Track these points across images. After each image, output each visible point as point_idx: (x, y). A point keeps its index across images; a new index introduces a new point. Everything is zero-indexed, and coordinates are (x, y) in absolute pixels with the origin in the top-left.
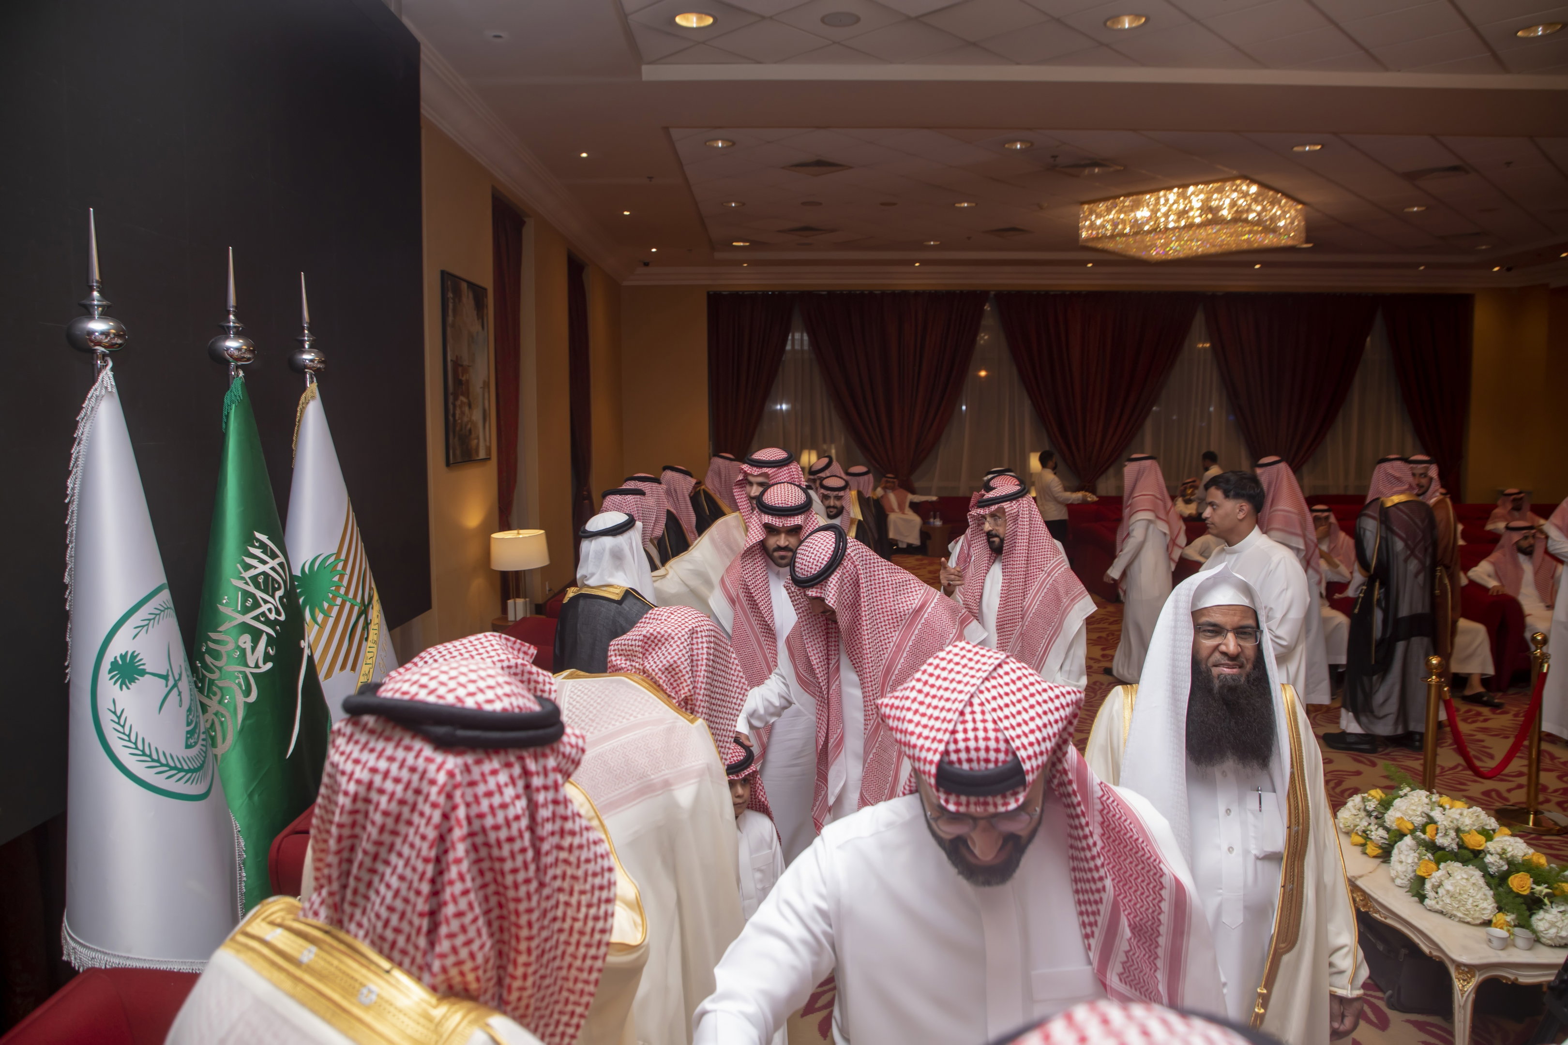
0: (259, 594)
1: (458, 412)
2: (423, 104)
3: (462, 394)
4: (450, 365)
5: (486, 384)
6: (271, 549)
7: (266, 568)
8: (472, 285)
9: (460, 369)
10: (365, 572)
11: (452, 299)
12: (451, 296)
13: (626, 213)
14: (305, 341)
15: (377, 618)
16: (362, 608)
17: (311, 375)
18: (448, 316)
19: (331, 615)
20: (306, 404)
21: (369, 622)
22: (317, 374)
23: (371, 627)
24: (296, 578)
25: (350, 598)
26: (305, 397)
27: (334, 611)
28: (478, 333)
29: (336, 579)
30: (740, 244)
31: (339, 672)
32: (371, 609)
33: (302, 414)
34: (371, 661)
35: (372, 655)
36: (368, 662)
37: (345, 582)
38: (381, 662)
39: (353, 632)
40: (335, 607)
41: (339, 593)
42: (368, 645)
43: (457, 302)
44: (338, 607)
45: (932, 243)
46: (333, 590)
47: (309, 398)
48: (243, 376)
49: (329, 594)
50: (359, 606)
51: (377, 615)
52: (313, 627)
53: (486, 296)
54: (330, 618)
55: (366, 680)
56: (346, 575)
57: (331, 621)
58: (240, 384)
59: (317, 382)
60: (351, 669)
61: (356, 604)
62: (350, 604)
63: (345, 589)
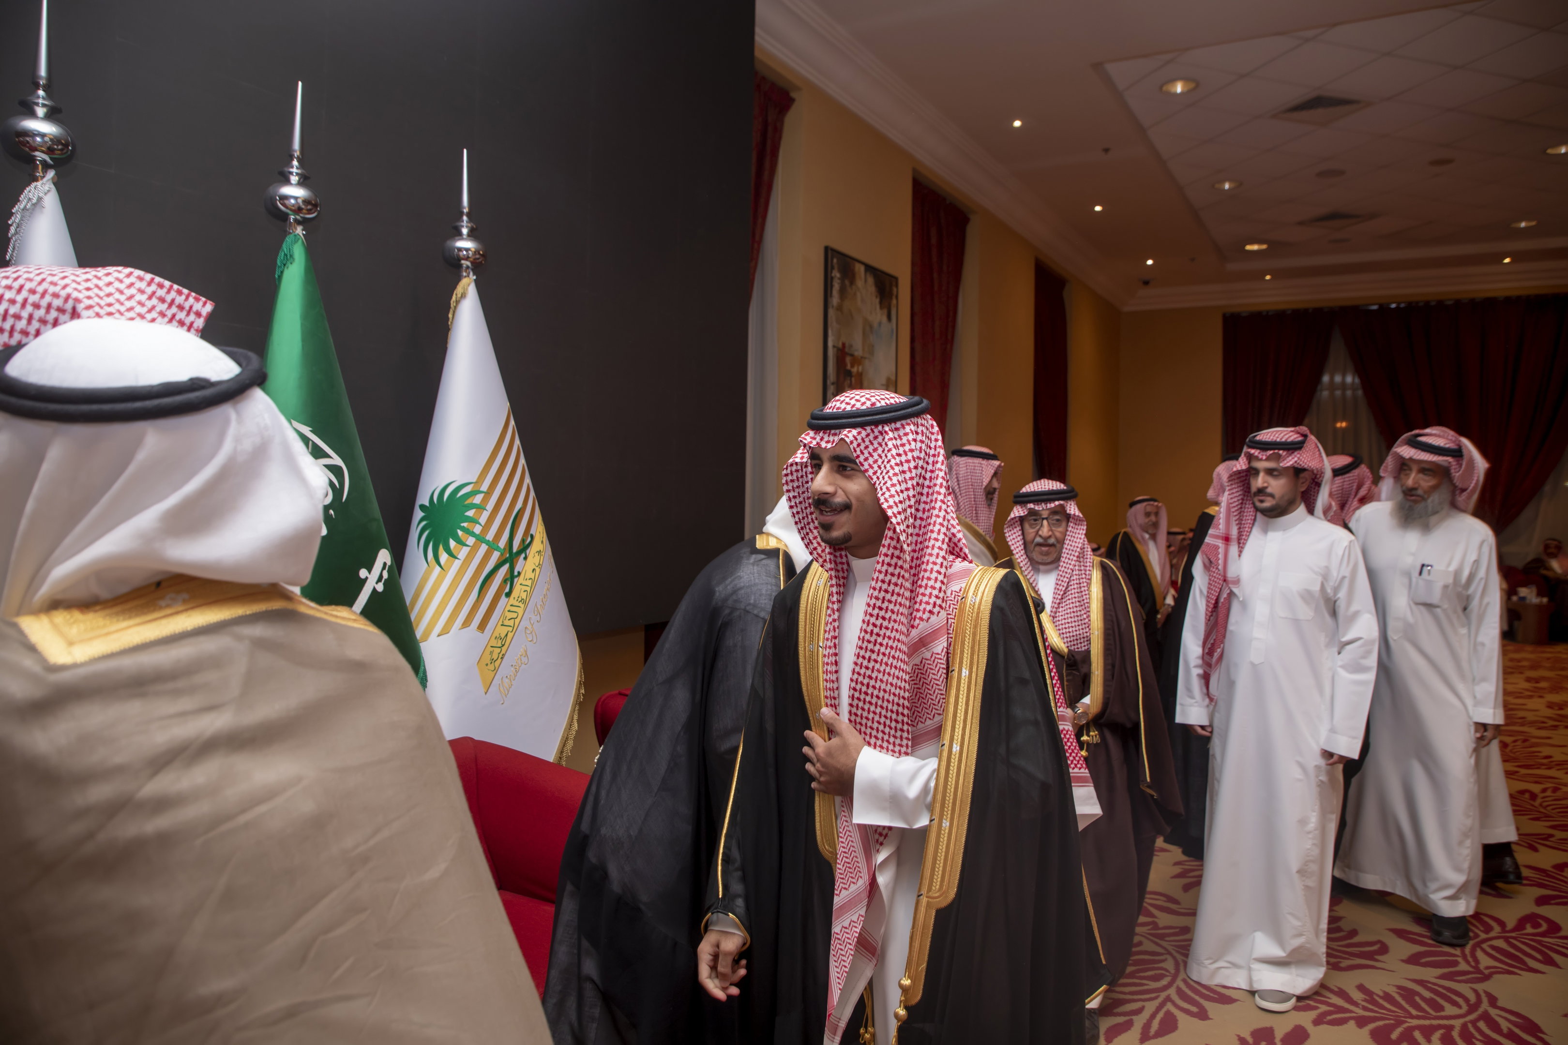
2: (758, 30)
4: (831, 352)
6: (313, 443)
8: (869, 268)
9: (848, 360)
10: (520, 513)
11: (839, 279)
12: (838, 275)
13: (1098, 208)
14: (463, 226)
15: (533, 572)
16: (508, 555)
17: (468, 267)
18: (831, 296)
19: (458, 557)
20: (458, 302)
21: (516, 573)
22: (477, 267)
23: (518, 582)
24: (422, 507)
25: (489, 541)
26: (456, 295)
27: (463, 552)
28: (880, 324)
29: (470, 513)
30: (1255, 247)
31: (460, 629)
32: (525, 558)
33: (453, 315)
34: (511, 623)
35: (514, 615)
36: (507, 623)
37: (483, 519)
38: (529, 627)
39: (486, 584)
40: (464, 548)
41: (473, 532)
42: (510, 603)
43: (847, 282)
44: (469, 548)
45: (1523, 225)
46: (464, 526)
47: (459, 296)
48: (303, 234)
49: (459, 531)
50: (503, 552)
51: (534, 570)
52: (434, 568)
53: (897, 286)
54: (457, 560)
55: (500, 645)
56: (485, 511)
57: (457, 564)
58: (296, 242)
59: (475, 277)
60: (478, 628)
61: (498, 549)
62: (487, 547)
63: (481, 527)
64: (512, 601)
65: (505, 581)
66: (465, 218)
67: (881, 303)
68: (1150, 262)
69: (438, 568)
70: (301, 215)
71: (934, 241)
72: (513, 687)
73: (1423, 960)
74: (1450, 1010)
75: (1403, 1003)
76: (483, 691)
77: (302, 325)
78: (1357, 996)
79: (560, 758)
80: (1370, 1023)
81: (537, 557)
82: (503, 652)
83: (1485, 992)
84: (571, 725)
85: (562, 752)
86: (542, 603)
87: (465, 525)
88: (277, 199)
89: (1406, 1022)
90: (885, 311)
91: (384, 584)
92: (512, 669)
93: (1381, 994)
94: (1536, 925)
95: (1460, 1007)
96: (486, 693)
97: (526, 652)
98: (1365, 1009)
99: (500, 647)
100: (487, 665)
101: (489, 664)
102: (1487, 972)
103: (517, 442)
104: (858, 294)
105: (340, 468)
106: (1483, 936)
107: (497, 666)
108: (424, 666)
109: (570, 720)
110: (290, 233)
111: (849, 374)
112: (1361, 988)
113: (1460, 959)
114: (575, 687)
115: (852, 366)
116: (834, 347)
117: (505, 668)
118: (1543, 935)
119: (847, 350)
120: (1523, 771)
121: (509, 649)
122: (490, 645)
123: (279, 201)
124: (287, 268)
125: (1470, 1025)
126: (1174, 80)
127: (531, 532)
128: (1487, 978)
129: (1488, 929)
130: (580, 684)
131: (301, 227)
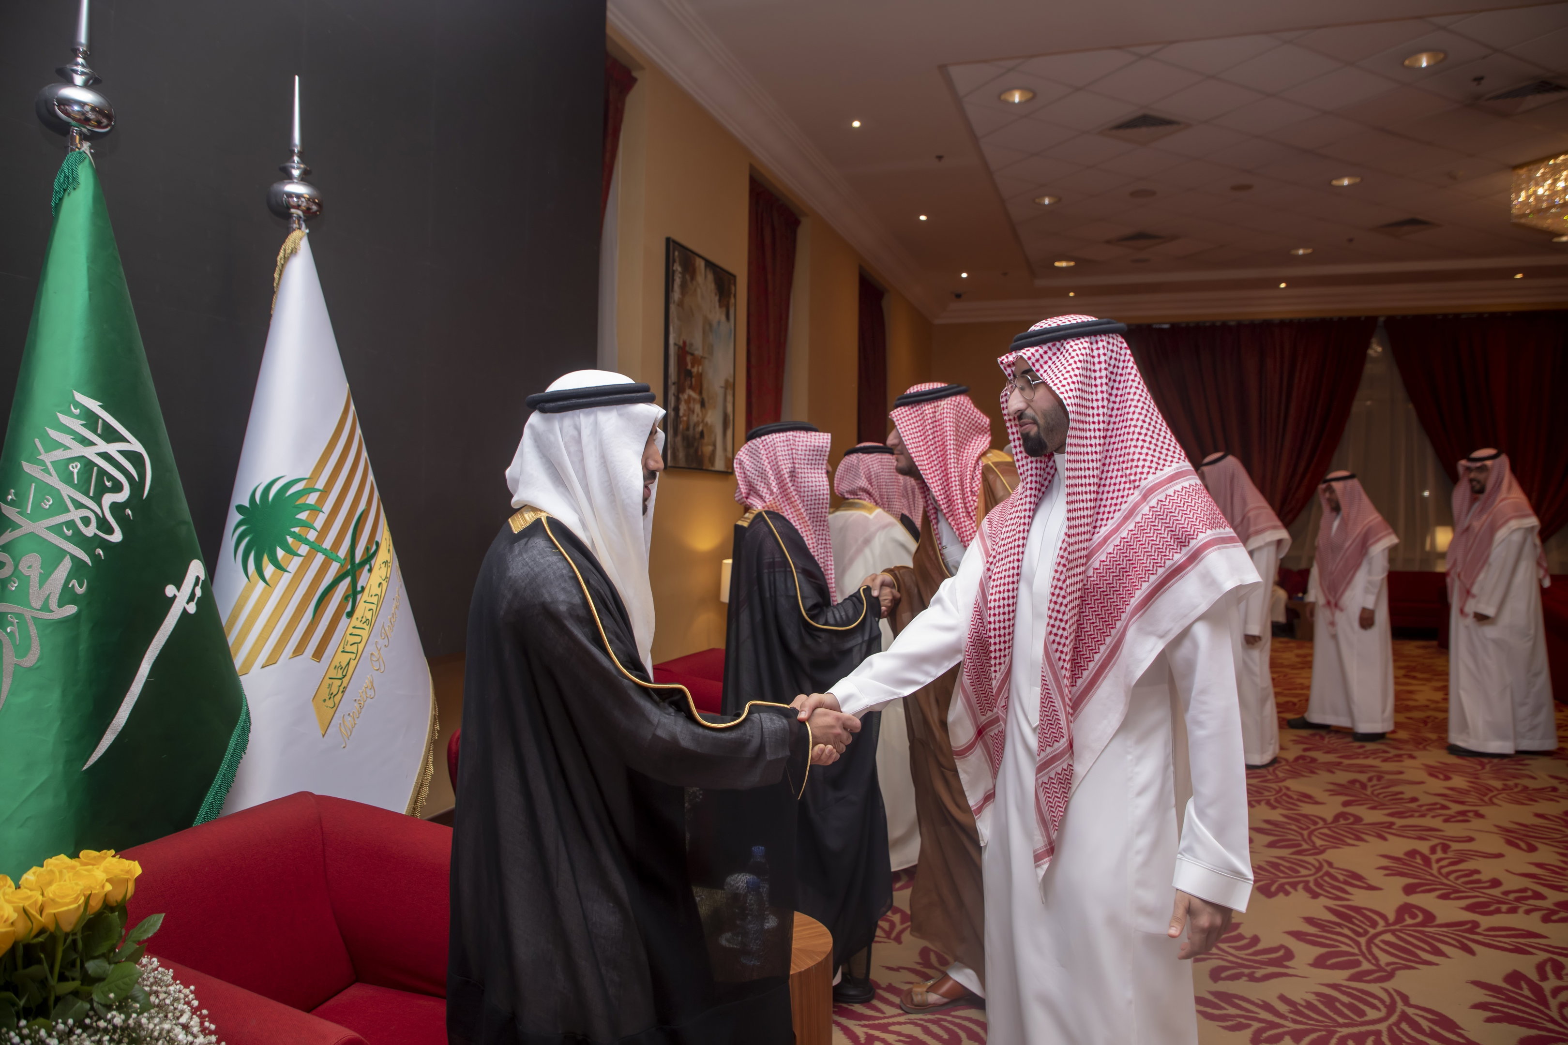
0: (67, 491)
1: (683, 408)
3: (691, 387)
4: (672, 350)
5: (729, 386)
6: (102, 420)
7: (90, 453)
8: (709, 264)
9: (689, 359)
10: (364, 515)
11: (680, 273)
12: (679, 269)
13: (923, 218)
14: (294, 168)
15: (379, 587)
16: (349, 567)
17: (299, 218)
18: (673, 291)
19: (288, 569)
20: (286, 259)
21: (359, 589)
22: (310, 217)
23: (362, 598)
24: (240, 509)
25: (326, 549)
26: (285, 250)
27: (294, 564)
28: (719, 323)
29: (303, 516)
30: (1063, 264)
31: (290, 658)
32: (370, 570)
33: (280, 275)
34: (354, 648)
35: (358, 639)
36: (348, 649)
37: (319, 523)
38: (376, 654)
39: (324, 601)
40: (296, 558)
41: (306, 539)
42: (352, 625)
43: (688, 277)
44: (301, 559)
45: (1301, 252)
46: (294, 532)
47: (289, 251)
48: (91, 153)
49: (288, 537)
50: (343, 562)
51: (380, 584)
52: (256, 584)
53: (735, 284)
54: (286, 573)
55: (340, 676)
56: (321, 513)
57: (286, 578)
58: (82, 161)
59: (307, 231)
60: (314, 656)
61: (337, 559)
62: (324, 556)
63: (317, 533)
64: (354, 622)
65: (346, 598)
66: (296, 159)
67: (720, 301)
68: (964, 275)
69: (261, 584)
70: (89, 127)
71: (768, 241)
72: (356, 726)
73: (1329, 962)
74: (1372, 1014)
75: (1327, 1011)
76: (321, 732)
77: (89, 269)
78: (1283, 1008)
79: (414, 809)
80: (1304, 1037)
81: (384, 569)
82: (344, 684)
83: (1396, 991)
84: (425, 769)
85: (416, 802)
86: (390, 624)
87: (297, 530)
88: (55, 104)
89: (1337, 1032)
90: (724, 309)
91: (197, 604)
92: (356, 705)
93: (1304, 1003)
94: (1413, 916)
95: (1379, 1009)
96: (324, 736)
97: (372, 683)
98: (1295, 1021)
99: (340, 679)
100: (325, 701)
101: (327, 699)
102: (1389, 969)
103: (359, 431)
104: (699, 291)
105: (141, 455)
106: (1372, 931)
107: (337, 702)
108: (247, 706)
109: (425, 762)
110: (73, 150)
111: (689, 374)
112: (1283, 998)
113: (1360, 958)
114: (429, 723)
115: (693, 366)
116: (675, 344)
117: (347, 705)
118: (1423, 924)
119: (687, 349)
120: (1346, 762)
121: (351, 681)
122: (327, 677)
123: (59, 106)
124: (69, 194)
125: (1395, 1028)
126: (1011, 89)
127: (377, 539)
128: (1390, 976)
129: (1374, 924)
130: (435, 719)
131: (89, 144)
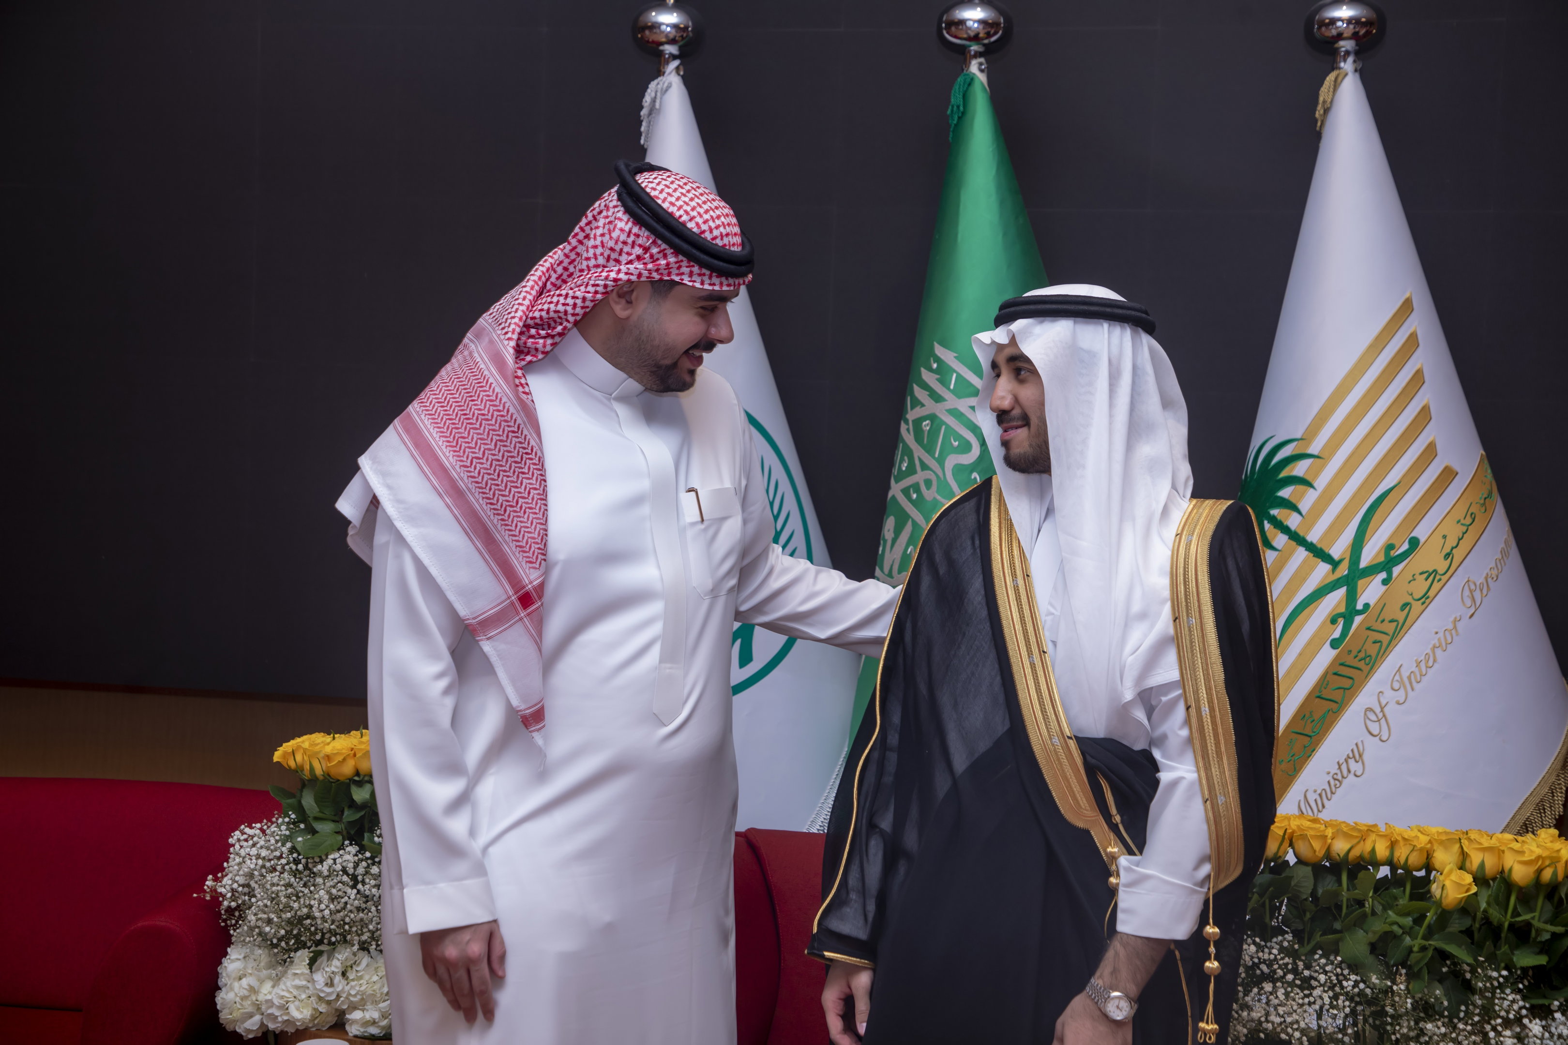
10: (1391, 495)
15: (1402, 609)
16: (1347, 572)
17: (1346, 50)
21: (1359, 606)
22: (1362, 47)
23: (1364, 623)
25: (1312, 544)
29: (1285, 493)
32: (1388, 581)
34: (1337, 695)
35: (1346, 683)
36: (1328, 694)
38: (1377, 711)
39: (1298, 618)
41: (1287, 525)
42: (1340, 660)
46: (1274, 516)
48: (981, 70)
50: (1338, 564)
51: (1406, 605)
55: (1309, 732)
56: (1312, 490)
58: (969, 84)
61: (1328, 558)
62: (1307, 553)
63: (1301, 518)
64: (1344, 656)
81: (1421, 583)
82: (1314, 746)
86: (1415, 669)
87: (1274, 512)
92: (1329, 779)
99: (1309, 736)
100: (1282, 762)
101: (1285, 761)
107: (1298, 769)
110: (962, 73)
117: (1313, 776)
121: (1325, 743)
122: (1290, 730)
131: (982, 60)
